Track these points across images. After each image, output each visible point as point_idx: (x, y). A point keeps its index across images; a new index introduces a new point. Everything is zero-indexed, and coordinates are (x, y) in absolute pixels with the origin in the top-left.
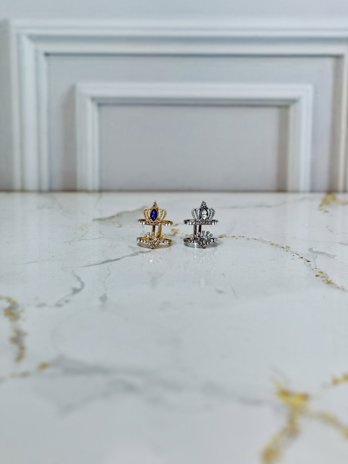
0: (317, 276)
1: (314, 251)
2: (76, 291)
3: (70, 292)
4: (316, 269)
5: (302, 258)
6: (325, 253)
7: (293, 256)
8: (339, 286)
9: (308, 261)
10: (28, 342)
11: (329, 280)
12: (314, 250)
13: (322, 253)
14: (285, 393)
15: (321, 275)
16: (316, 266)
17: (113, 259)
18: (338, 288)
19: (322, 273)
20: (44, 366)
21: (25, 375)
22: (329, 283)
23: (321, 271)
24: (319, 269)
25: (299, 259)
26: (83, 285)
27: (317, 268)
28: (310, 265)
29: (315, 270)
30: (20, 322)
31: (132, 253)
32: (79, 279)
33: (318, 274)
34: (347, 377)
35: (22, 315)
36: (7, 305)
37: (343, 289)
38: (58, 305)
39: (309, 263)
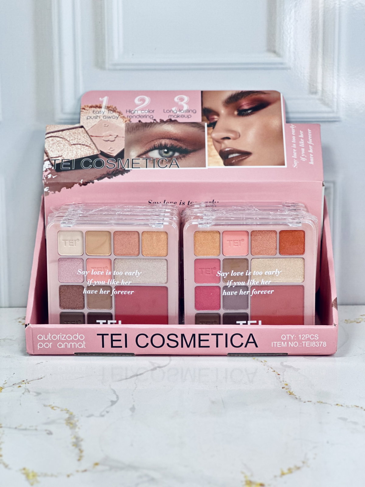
0: (283, 388)
2: (113, 403)
3: (110, 403)
5: (275, 371)
6: (292, 367)
7: (268, 369)
8: (297, 397)
9: (279, 374)
10: (84, 445)
11: (291, 392)
12: (285, 364)
13: (290, 367)
14: (249, 483)
15: (286, 387)
16: (283, 379)
17: (138, 374)
18: (296, 398)
19: (287, 385)
20: (97, 464)
21: (85, 471)
22: (291, 394)
23: (287, 383)
24: (285, 382)
25: (272, 372)
26: (118, 397)
27: (285, 380)
28: (280, 378)
29: (282, 382)
30: (77, 430)
31: (152, 368)
32: (115, 392)
33: (284, 386)
34: (290, 471)
35: (77, 423)
36: (67, 416)
37: (300, 399)
38: (103, 416)
39: (279, 375)
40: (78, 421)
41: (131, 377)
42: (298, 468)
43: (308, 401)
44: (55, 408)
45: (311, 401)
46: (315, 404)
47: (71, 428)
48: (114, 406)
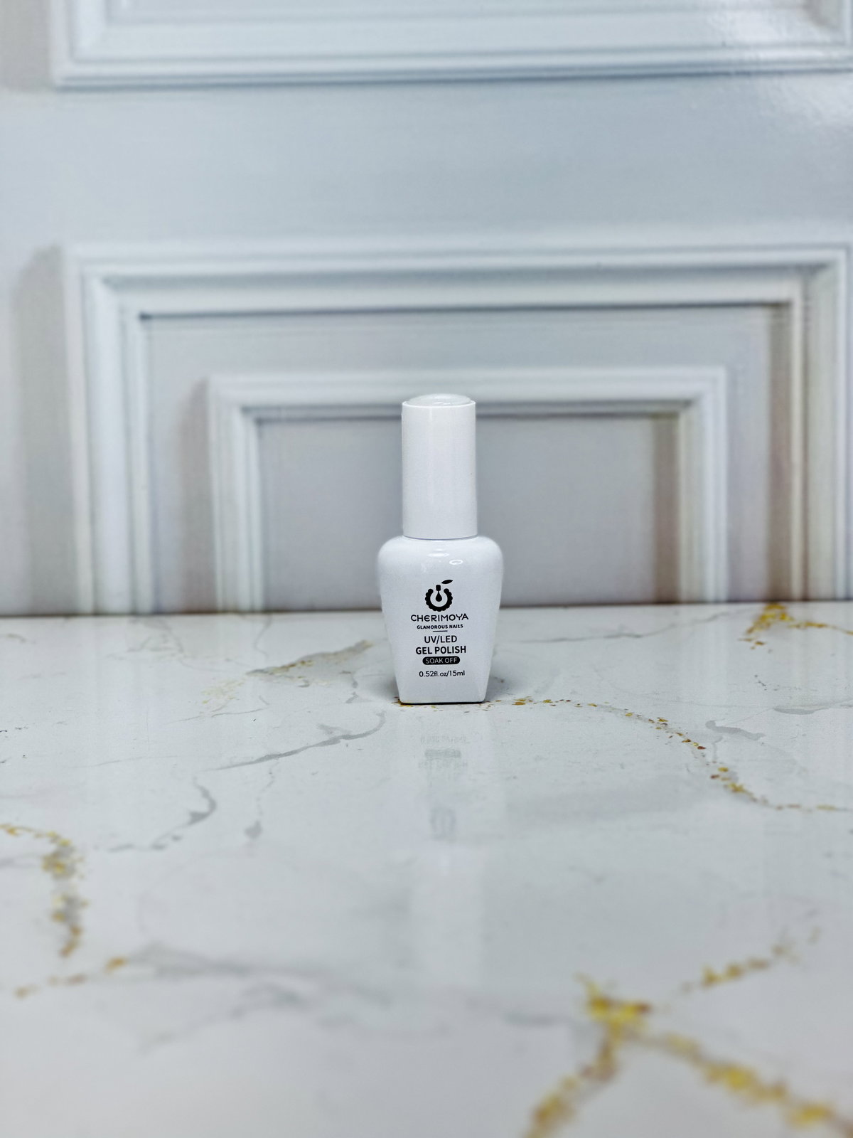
0: (713, 777)
1: (718, 728)
2: (197, 817)
3: (185, 819)
4: (714, 762)
5: (689, 741)
6: (742, 730)
7: (671, 737)
8: (757, 795)
9: (701, 748)
10: (88, 919)
11: (738, 784)
12: (718, 724)
13: (734, 731)
14: (602, 1003)
15: (725, 775)
16: (715, 756)
17: (283, 752)
18: (754, 800)
19: (725, 770)
20: (117, 963)
21: (77, 980)
22: (737, 790)
23: (726, 767)
24: (721, 763)
25: (681, 744)
26: (213, 805)
27: (718, 761)
28: (704, 756)
29: (712, 764)
30: (74, 880)
31: (326, 738)
32: (206, 794)
33: (716, 772)
34: (735, 972)
35: (80, 867)
36: (51, 848)
37: (765, 802)
38: (158, 847)
39: (702, 750)
40: (81, 860)
41: (261, 760)
42: (759, 965)
43: (791, 806)
44: (18, 831)
45: (797, 806)
46: (810, 811)
47: (57, 877)
48: (200, 826)
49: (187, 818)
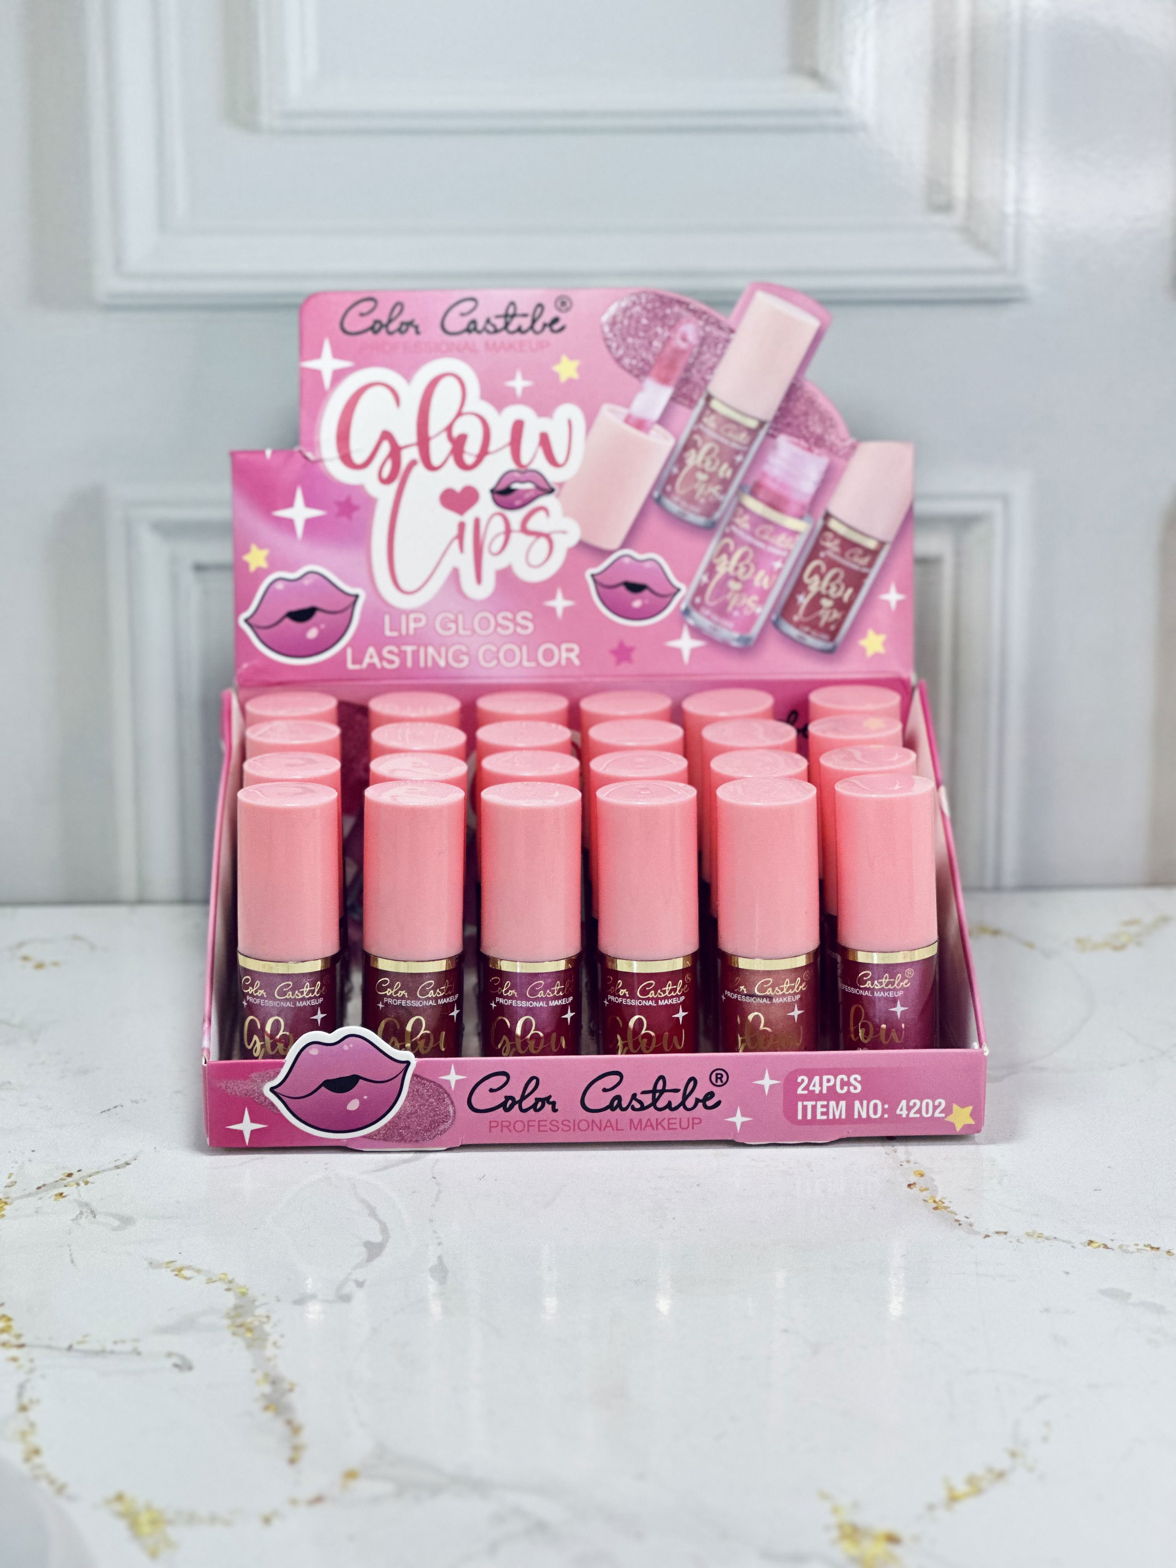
0: (909, 1186)
2: (374, 1250)
3: (363, 1252)
4: (908, 1162)
8: (960, 1217)
10: (301, 1408)
11: (937, 1200)
14: (851, 1532)
15: (921, 1182)
18: (959, 1222)
19: (922, 1175)
20: (351, 1475)
21: (318, 1500)
23: (922, 1169)
24: (915, 1163)
26: (384, 1230)
27: (912, 1158)
28: (895, 1152)
29: (905, 1164)
30: (270, 1351)
32: (373, 1213)
33: (913, 1179)
34: (975, 1486)
35: (267, 1328)
36: (230, 1300)
37: (971, 1225)
38: (344, 1298)
40: (268, 1318)
42: (1001, 1475)
43: (998, 1233)
44: (186, 1273)
45: (1006, 1233)
46: (1018, 1241)
47: (250, 1346)
48: (376, 1262)
49: (364, 1250)
